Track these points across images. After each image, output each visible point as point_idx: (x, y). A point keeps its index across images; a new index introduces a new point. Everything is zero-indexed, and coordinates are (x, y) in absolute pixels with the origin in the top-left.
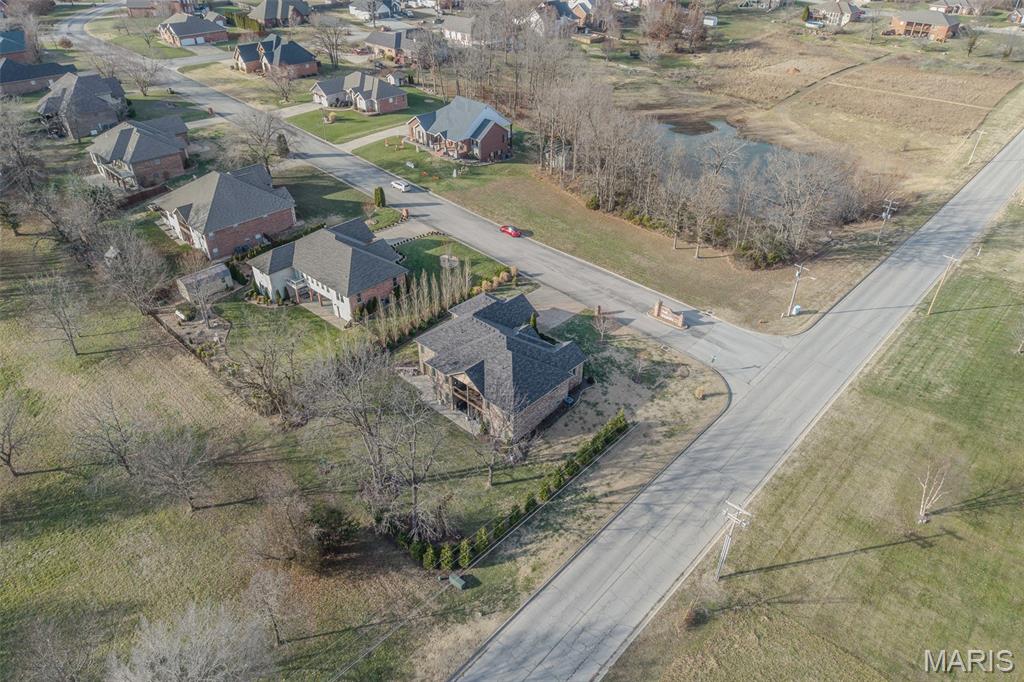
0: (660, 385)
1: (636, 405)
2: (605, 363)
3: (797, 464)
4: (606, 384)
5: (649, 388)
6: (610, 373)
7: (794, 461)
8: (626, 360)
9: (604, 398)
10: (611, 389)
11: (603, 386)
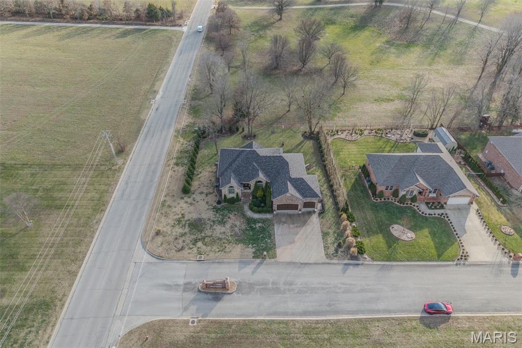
0: (185, 226)
1: (189, 207)
2: (223, 220)
3: (95, 221)
4: (211, 207)
5: (189, 220)
6: (215, 215)
7: (97, 222)
8: (215, 229)
9: (206, 201)
10: (207, 207)
11: (212, 205)
